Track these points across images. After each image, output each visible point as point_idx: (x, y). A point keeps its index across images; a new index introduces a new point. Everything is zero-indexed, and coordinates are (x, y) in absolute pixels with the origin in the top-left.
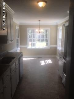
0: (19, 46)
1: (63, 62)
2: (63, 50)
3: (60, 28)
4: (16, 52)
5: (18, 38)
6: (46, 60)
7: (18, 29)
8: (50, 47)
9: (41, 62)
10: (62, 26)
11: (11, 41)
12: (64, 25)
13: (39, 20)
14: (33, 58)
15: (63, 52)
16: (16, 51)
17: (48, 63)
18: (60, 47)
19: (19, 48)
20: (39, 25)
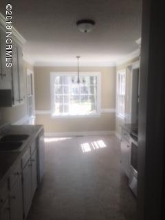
0: (34, 112)
1: (130, 145)
2: (130, 118)
3: (122, 73)
4: (27, 124)
5: (32, 94)
6: (93, 141)
7: (31, 75)
8: (102, 113)
9: (82, 145)
10: (125, 70)
11: (20, 100)
12: (130, 67)
13: (78, 57)
14: (65, 138)
15: (130, 122)
16: (28, 122)
17: (98, 147)
18: (123, 113)
19: (33, 117)
20: (78, 67)
